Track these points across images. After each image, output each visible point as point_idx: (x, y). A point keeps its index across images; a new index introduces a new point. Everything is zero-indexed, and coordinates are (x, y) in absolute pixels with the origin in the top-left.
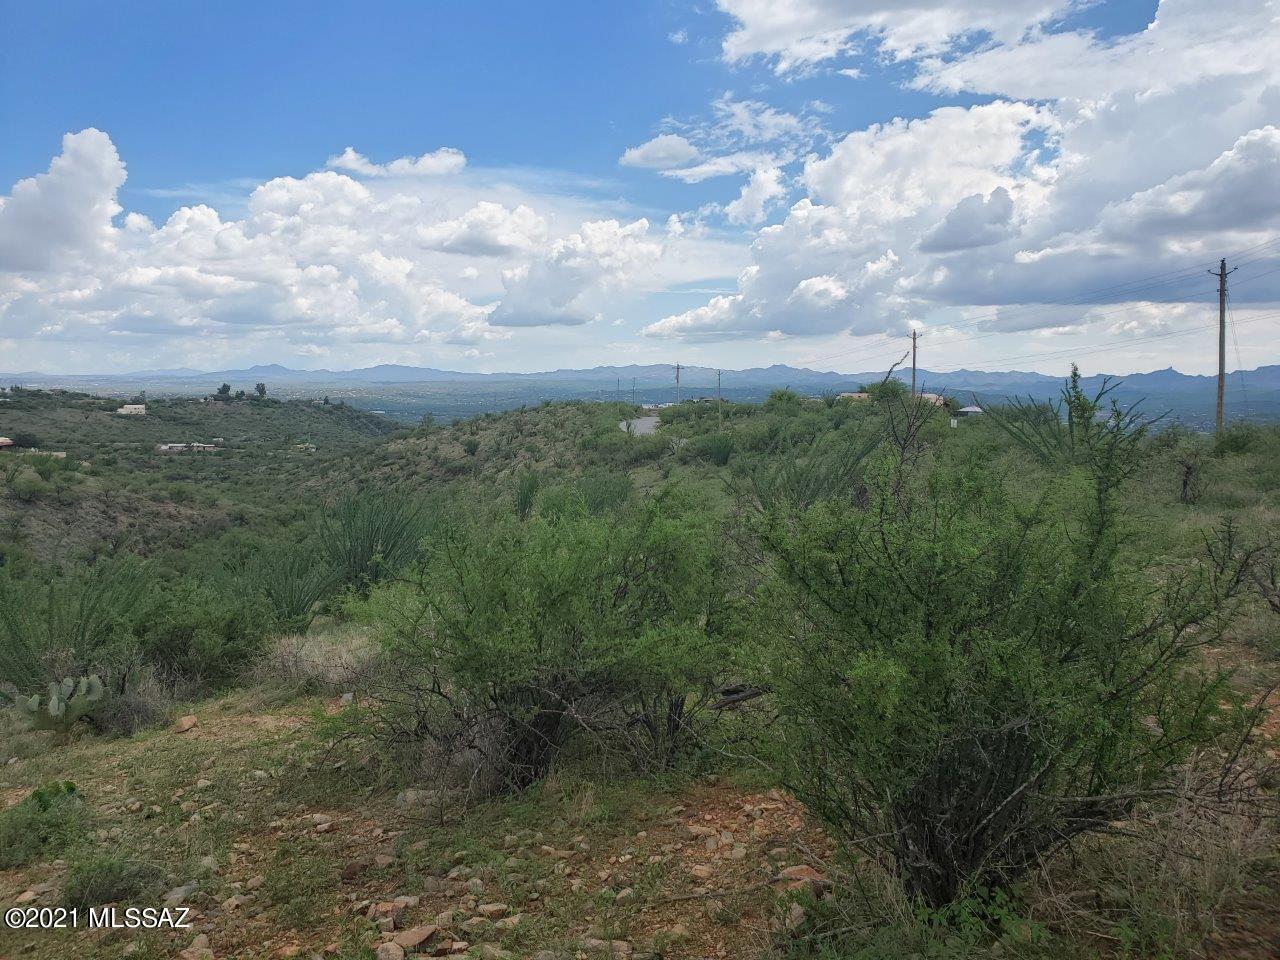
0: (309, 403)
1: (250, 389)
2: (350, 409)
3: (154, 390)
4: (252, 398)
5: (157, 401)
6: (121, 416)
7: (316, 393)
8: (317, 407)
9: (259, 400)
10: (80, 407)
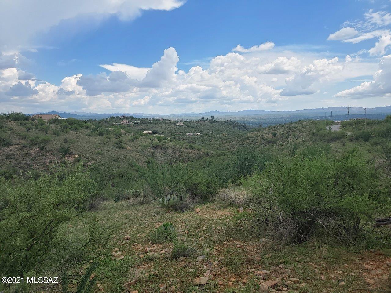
0: (226, 122)
1: (210, 118)
2: (237, 123)
3: (185, 119)
4: (210, 120)
5: (186, 121)
6: (177, 126)
7: (227, 118)
8: (228, 123)
9: (212, 121)
10: (167, 123)
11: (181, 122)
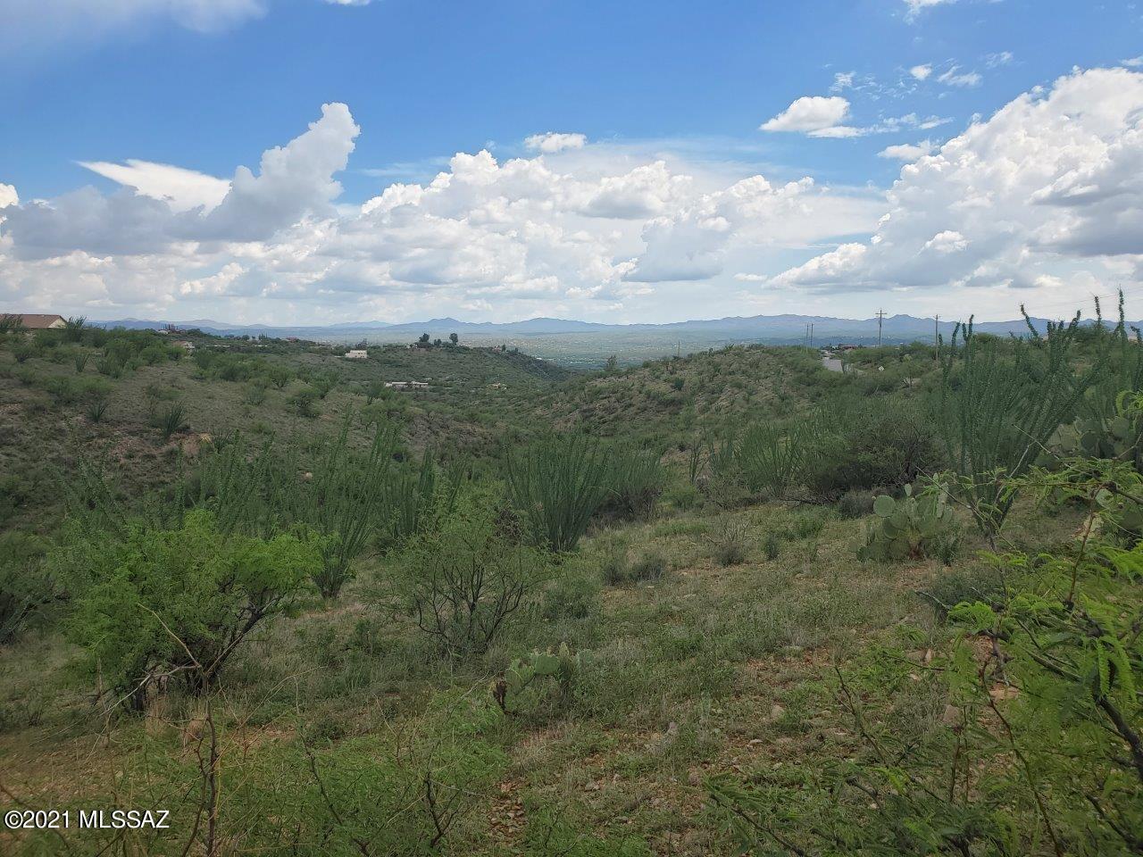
0: (490, 350)
1: (446, 339)
2: (524, 356)
3: (373, 339)
4: (447, 345)
5: (374, 348)
6: (348, 359)
7: (495, 340)
8: (497, 353)
9: (452, 347)
10: (317, 352)
11: (359, 347)
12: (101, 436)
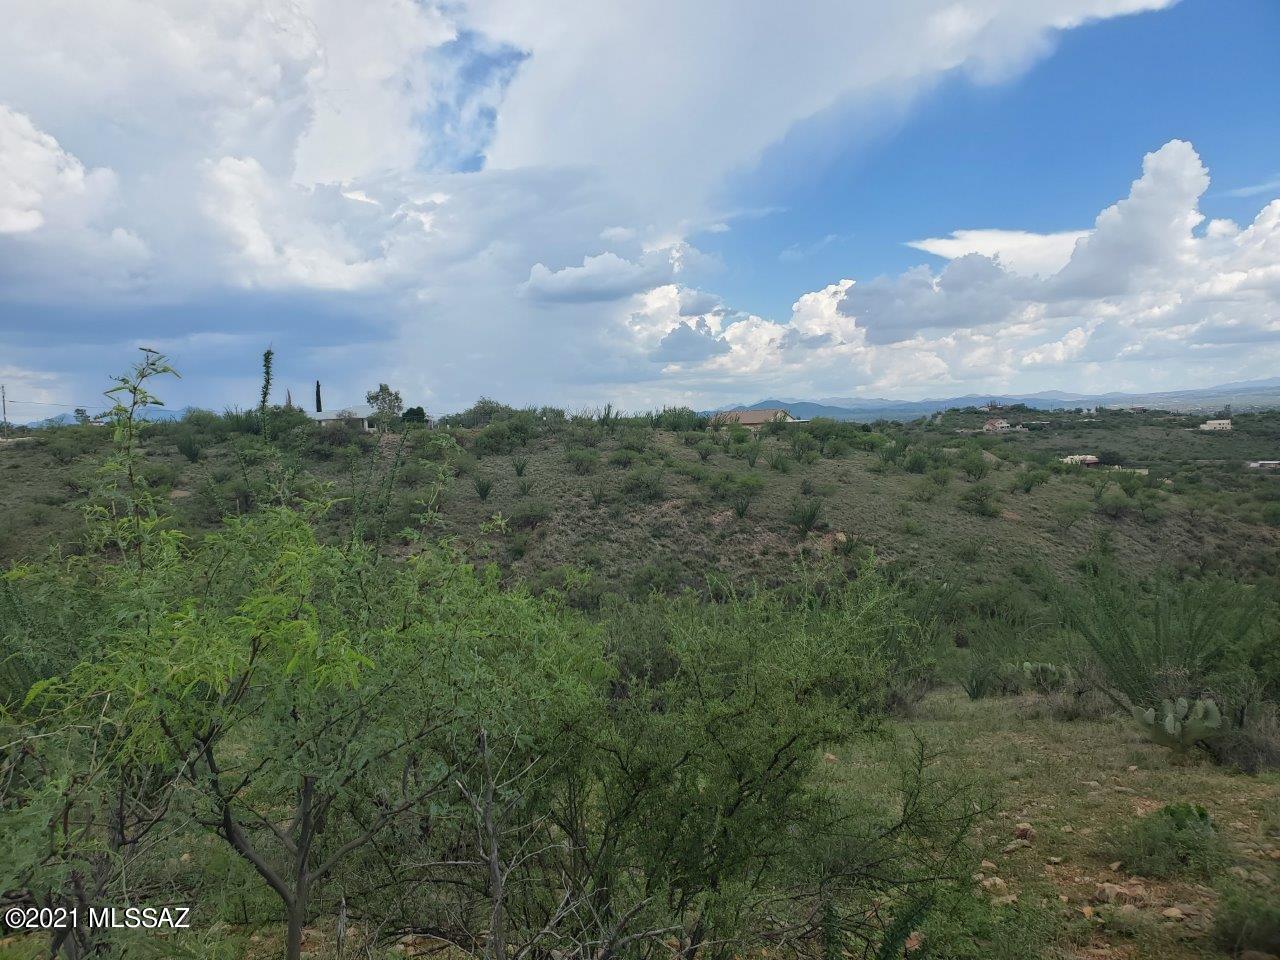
5: (1245, 415)
6: (1204, 433)
11: (1221, 415)
12: (742, 531)
